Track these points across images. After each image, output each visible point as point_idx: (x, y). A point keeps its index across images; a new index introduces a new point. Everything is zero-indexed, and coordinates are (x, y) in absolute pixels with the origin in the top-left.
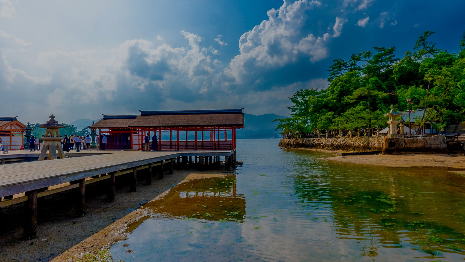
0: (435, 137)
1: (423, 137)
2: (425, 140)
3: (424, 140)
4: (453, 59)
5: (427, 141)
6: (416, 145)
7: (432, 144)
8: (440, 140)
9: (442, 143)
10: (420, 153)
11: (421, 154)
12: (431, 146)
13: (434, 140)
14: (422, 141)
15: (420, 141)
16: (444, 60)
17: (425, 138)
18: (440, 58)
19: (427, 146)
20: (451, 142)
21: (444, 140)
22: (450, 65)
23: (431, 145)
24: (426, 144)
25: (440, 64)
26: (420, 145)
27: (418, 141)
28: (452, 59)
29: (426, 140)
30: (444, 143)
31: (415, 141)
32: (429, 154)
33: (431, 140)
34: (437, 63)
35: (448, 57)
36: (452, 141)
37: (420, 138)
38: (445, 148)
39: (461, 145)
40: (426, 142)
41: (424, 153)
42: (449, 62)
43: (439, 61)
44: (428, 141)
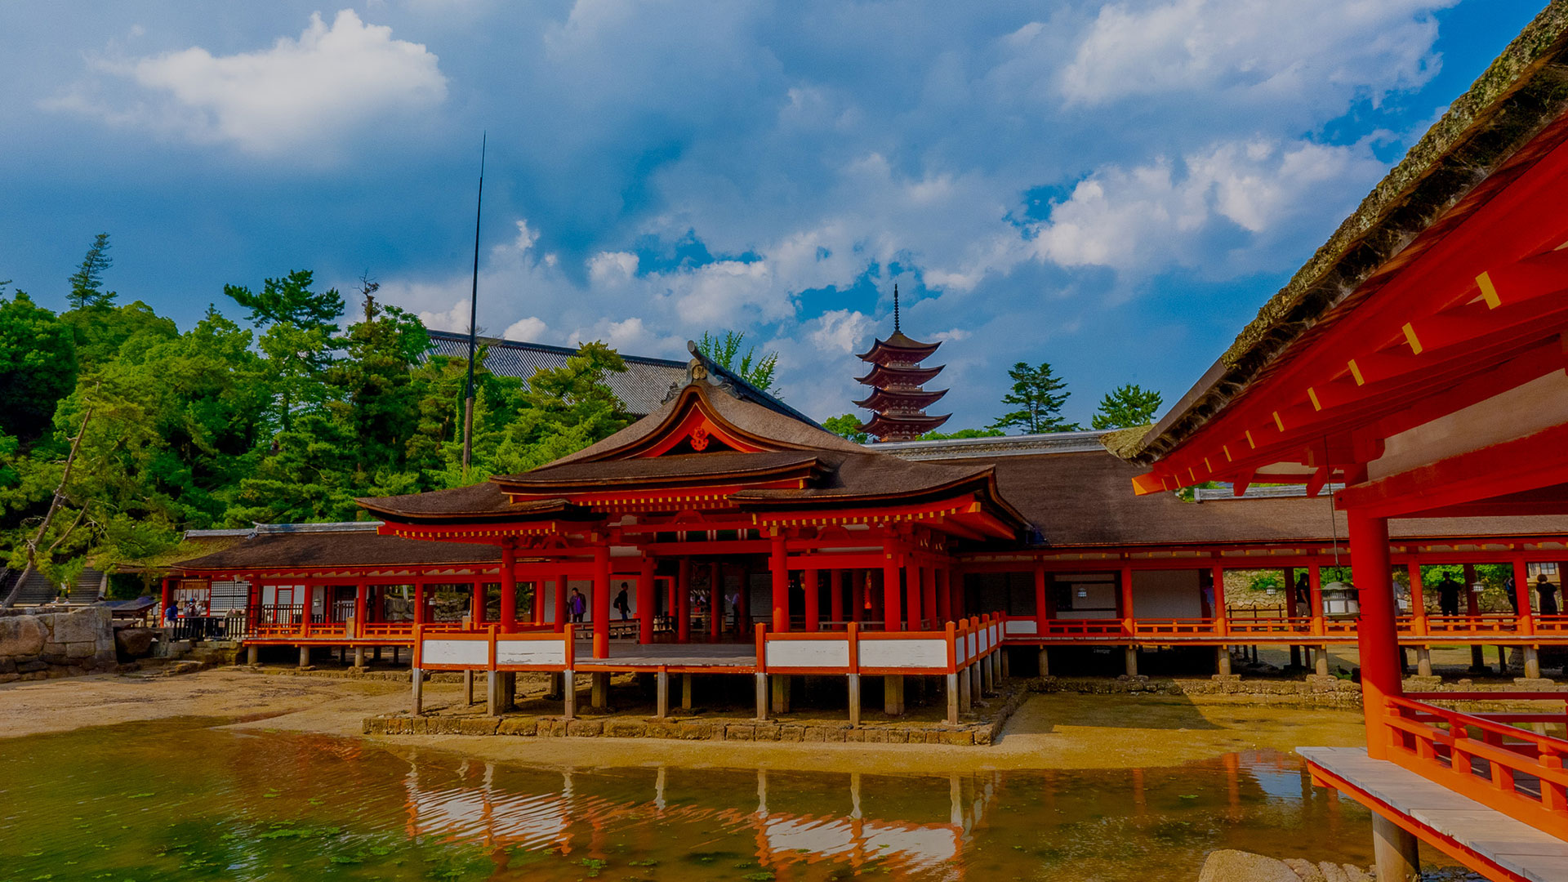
0: (80, 616)
1: (36, 613)
2: (46, 625)
3: (42, 624)
4: (61, 335)
5: (51, 629)
6: (12, 648)
7: (68, 639)
8: (94, 625)
9: (100, 637)
10: (25, 676)
11: (28, 680)
12: (63, 648)
13: (78, 625)
14: (35, 631)
15: (29, 629)
16: (34, 329)
17: (46, 618)
18: (17, 319)
19: (50, 650)
20: (126, 632)
21: (108, 624)
22: (51, 352)
23: (64, 644)
24: (49, 640)
25: (16, 338)
26: (25, 645)
27: (22, 630)
28: (57, 335)
29: (51, 624)
30: (107, 634)
31: (10, 633)
32: (57, 677)
33: (65, 627)
34: (5, 333)
35: (47, 324)
36: (128, 627)
37: (28, 617)
38: (109, 652)
39: (154, 640)
40: (48, 632)
41: (39, 674)
42: (48, 341)
43: (11, 327)
44: (57, 630)
